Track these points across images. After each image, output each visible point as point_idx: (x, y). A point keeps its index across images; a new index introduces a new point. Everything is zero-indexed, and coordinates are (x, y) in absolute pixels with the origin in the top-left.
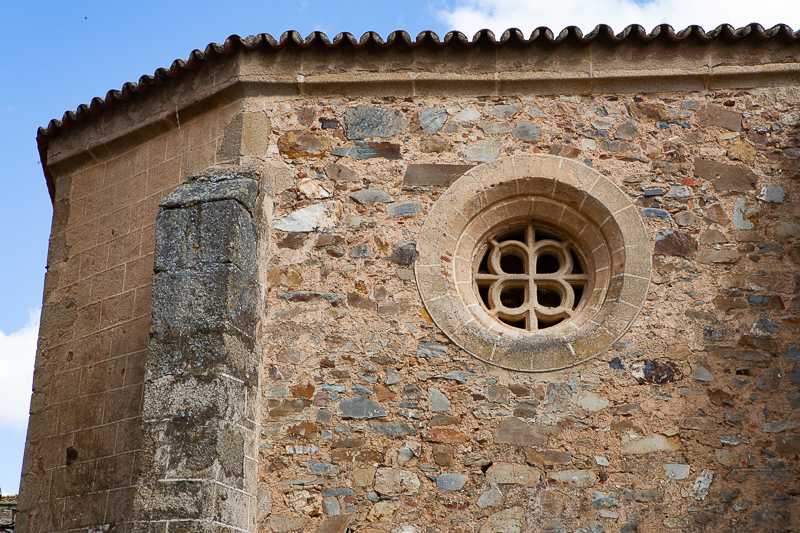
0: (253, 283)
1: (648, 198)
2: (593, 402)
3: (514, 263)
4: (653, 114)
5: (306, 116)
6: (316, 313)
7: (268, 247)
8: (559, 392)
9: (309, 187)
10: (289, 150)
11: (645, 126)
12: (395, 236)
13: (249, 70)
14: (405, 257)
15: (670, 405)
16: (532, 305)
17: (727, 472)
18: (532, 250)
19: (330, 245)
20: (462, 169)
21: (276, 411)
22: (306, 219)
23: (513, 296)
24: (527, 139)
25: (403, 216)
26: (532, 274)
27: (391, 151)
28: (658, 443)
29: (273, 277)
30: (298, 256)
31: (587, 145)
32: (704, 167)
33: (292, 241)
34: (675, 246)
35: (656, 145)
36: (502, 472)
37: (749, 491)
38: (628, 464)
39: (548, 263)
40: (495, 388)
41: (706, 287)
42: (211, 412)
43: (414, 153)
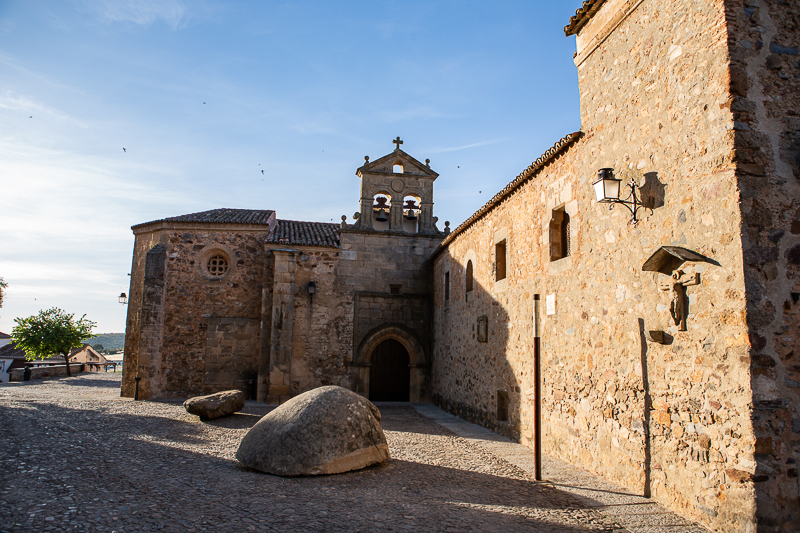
0: (164, 269)
1: (237, 253)
2: (224, 290)
3: (215, 263)
4: (240, 236)
5: (176, 235)
6: (176, 273)
7: (167, 261)
8: (218, 289)
9: (175, 249)
10: (172, 241)
11: (238, 239)
12: (190, 259)
13: (165, 225)
14: (192, 263)
15: (237, 291)
16: (217, 271)
17: (245, 303)
18: (218, 261)
19: (178, 260)
20: (203, 247)
21: (168, 291)
22: (175, 255)
23: (214, 269)
24: (216, 240)
25: (193, 254)
26: (218, 266)
27: (191, 242)
28: (233, 298)
29: (168, 266)
30: (173, 262)
31: (227, 242)
32: (248, 247)
33: (172, 259)
34: (241, 262)
35: (240, 243)
36: (207, 302)
37: (248, 306)
38: (229, 301)
39: (221, 263)
40: (207, 288)
41: (245, 270)
42: (153, 293)
43: (195, 242)
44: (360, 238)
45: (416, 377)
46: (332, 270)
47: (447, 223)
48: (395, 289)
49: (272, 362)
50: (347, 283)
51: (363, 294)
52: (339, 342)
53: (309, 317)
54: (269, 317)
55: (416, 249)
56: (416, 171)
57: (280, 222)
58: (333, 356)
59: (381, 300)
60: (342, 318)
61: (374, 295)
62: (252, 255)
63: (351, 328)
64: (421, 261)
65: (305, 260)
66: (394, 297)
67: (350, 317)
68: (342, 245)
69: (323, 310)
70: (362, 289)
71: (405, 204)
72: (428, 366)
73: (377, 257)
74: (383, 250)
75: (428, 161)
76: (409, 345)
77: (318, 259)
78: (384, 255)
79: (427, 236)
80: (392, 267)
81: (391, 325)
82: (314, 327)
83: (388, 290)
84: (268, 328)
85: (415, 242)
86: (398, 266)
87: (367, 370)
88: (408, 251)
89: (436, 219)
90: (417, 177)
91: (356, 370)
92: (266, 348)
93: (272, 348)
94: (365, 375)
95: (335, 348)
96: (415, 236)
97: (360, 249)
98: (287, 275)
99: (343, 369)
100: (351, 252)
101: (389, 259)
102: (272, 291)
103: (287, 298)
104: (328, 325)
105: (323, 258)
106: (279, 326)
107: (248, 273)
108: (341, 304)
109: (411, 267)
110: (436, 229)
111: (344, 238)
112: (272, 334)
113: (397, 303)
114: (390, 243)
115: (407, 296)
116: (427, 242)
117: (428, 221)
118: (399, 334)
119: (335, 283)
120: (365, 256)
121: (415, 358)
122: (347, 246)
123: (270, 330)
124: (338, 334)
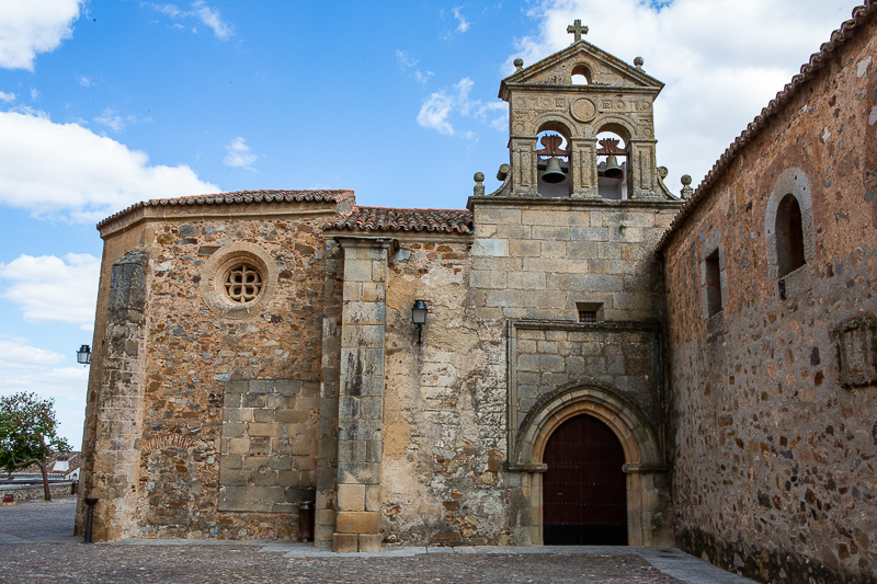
0: (143, 291)
1: (278, 258)
2: (254, 329)
3: (239, 279)
4: (283, 227)
5: (167, 229)
6: (166, 300)
7: (150, 279)
8: (243, 326)
9: (166, 255)
10: (161, 241)
11: (280, 231)
12: (193, 272)
13: (147, 213)
14: (196, 279)
15: (280, 330)
16: (244, 293)
17: (294, 352)
18: (244, 274)
19: (172, 275)
20: (218, 248)
21: (152, 333)
22: (165, 266)
23: (238, 290)
24: (240, 235)
25: (198, 264)
26: (244, 283)
27: (195, 242)
28: (273, 343)
29: (153, 287)
30: (162, 279)
31: (260, 238)
32: (298, 247)
33: (160, 274)
34: (285, 274)
35: (283, 238)
36: (223, 353)
37: (300, 358)
38: (264, 350)
39: (250, 279)
40: (223, 325)
41: (294, 289)
42: (124, 336)
43: (202, 242)
44: (512, 215)
45: (641, 495)
46: (459, 278)
47: (686, 180)
48: (589, 311)
49: (342, 463)
50: (491, 302)
51: (524, 326)
52: (478, 422)
53: (417, 372)
54: (336, 374)
55: (627, 232)
56: (616, 81)
57: (361, 209)
58: (467, 452)
59: (559, 335)
60: (483, 374)
61: (546, 327)
62: (306, 261)
63: (501, 392)
64: (639, 255)
65: (407, 261)
66: (586, 330)
67: (499, 370)
68: (477, 227)
69: (442, 356)
70: (520, 313)
71: (599, 146)
72: (664, 470)
73: (549, 249)
74: (560, 236)
75: (639, 60)
76: (623, 426)
77: (431, 257)
78: (562, 245)
79: (647, 205)
80: (579, 268)
81: (580, 387)
82: (427, 391)
83: (575, 315)
84: (334, 395)
85: (623, 217)
86: (592, 265)
87: (538, 479)
88: (611, 236)
89: (664, 171)
90: (620, 91)
91: (514, 480)
92: (331, 437)
93: (343, 435)
94: (533, 491)
95: (472, 434)
96: (623, 206)
97: (512, 235)
98: (370, 287)
99: (488, 477)
100: (496, 242)
101: (574, 253)
102: (339, 323)
103: (370, 333)
104: (456, 388)
105: (440, 255)
106: (355, 390)
107: (300, 294)
108: (480, 345)
109: (620, 267)
110: (664, 191)
111: (481, 215)
112: (342, 407)
113: (592, 341)
114: (572, 221)
115: (619, 327)
116: (649, 217)
117: (647, 176)
118: (600, 404)
119: (466, 304)
120: (524, 249)
121: (637, 452)
122: (488, 230)
123: (337, 398)
124: (476, 404)
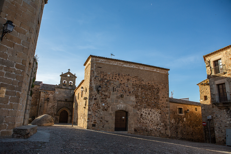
44: (59, 89)
45: (69, 118)
46: (53, 96)
48: (66, 100)
49: (38, 114)
50: (56, 98)
51: (59, 101)
52: (53, 110)
53: (47, 105)
54: (39, 105)
55: (71, 92)
56: (72, 76)
57: (43, 84)
58: (52, 113)
59: (63, 102)
60: (54, 106)
61: (61, 101)
62: (36, 92)
63: (56, 107)
64: (72, 94)
65: (47, 93)
66: (66, 102)
67: (56, 105)
69: (50, 104)
70: (59, 100)
71: (70, 83)
72: (71, 116)
74: (64, 92)
75: (75, 74)
76: (68, 111)
77: (50, 93)
80: (66, 95)
81: (65, 107)
82: (48, 107)
83: (65, 100)
84: (38, 107)
86: (67, 95)
87: (59, 116)
88: (69, 92)
89: (76, 86)
90: (72, 77)
91: (56, 116)
92: (38, 111)
93: (39, 111)
94: (58, 117)
95: (52, 112)
96: (71, 89)
97: (59, 92)
98: (43, 96)
99: (54, 116)
101: (65, 94)
102: (40, 99)
103: (43, 101)
104: (51, 107)
106: (41, 107)
107: (35, 95)
108: (54, 103)
109: (70, 96)
111: (56, 89)
112: (39, 108)
113: (66, 103)
114: (66, 91)
115: (69, 101)
117: (74, 86)
118: (66, 109)
119: (53, 98)
120: (60, 93)
121: (69, 114)
122: (57, 91)
123: (39, 107)
124: (53, 109)
